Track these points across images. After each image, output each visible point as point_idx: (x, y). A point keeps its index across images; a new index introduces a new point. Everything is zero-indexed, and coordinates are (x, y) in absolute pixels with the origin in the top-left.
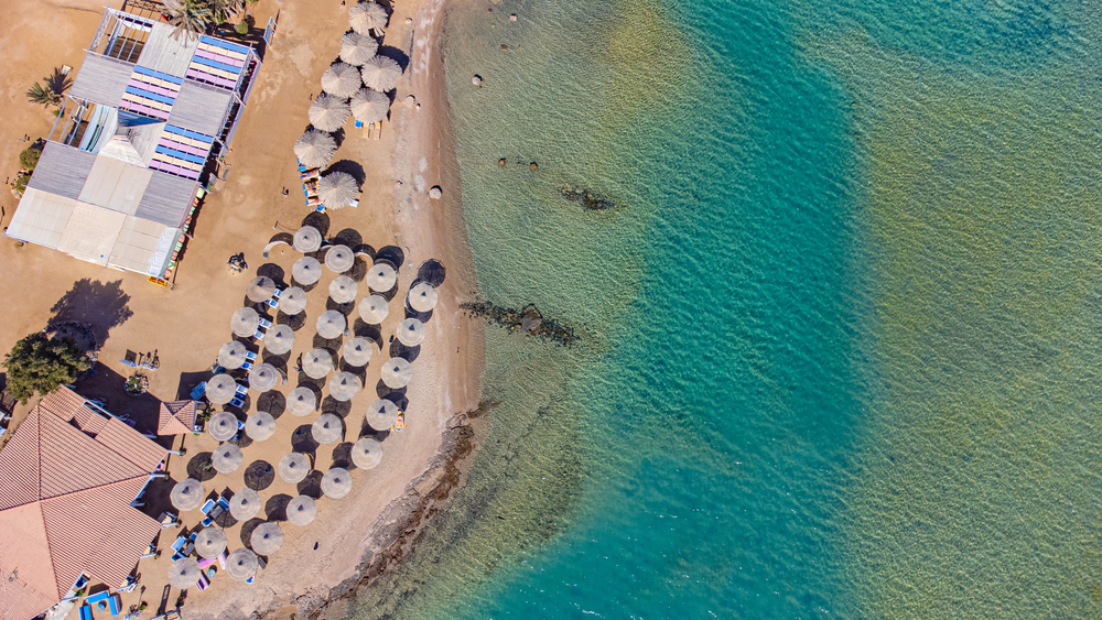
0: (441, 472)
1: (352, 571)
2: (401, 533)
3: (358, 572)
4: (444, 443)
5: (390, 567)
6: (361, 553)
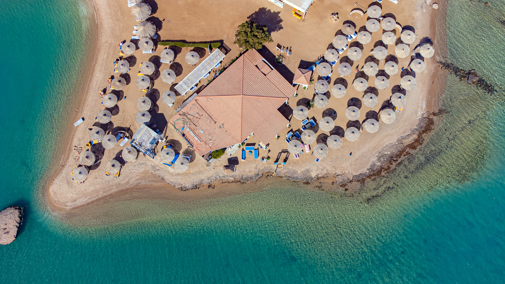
0: (415, 136)
1: (365, 170)
2: (392, 159)
3: (368, 171)
4: (419, 124)
5: (383, 174)
6: (370, 163)
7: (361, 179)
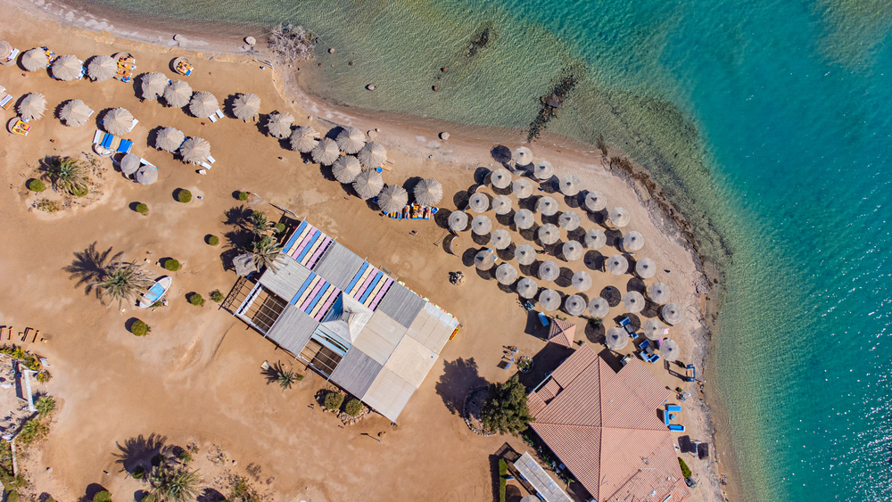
0: (638, 183)
1: (689, 254)
2: (671, 217)
3: (689, 250)
4: (620, 176)
5: (690, 230)
6: (678, 245)
7: (701, 260)
